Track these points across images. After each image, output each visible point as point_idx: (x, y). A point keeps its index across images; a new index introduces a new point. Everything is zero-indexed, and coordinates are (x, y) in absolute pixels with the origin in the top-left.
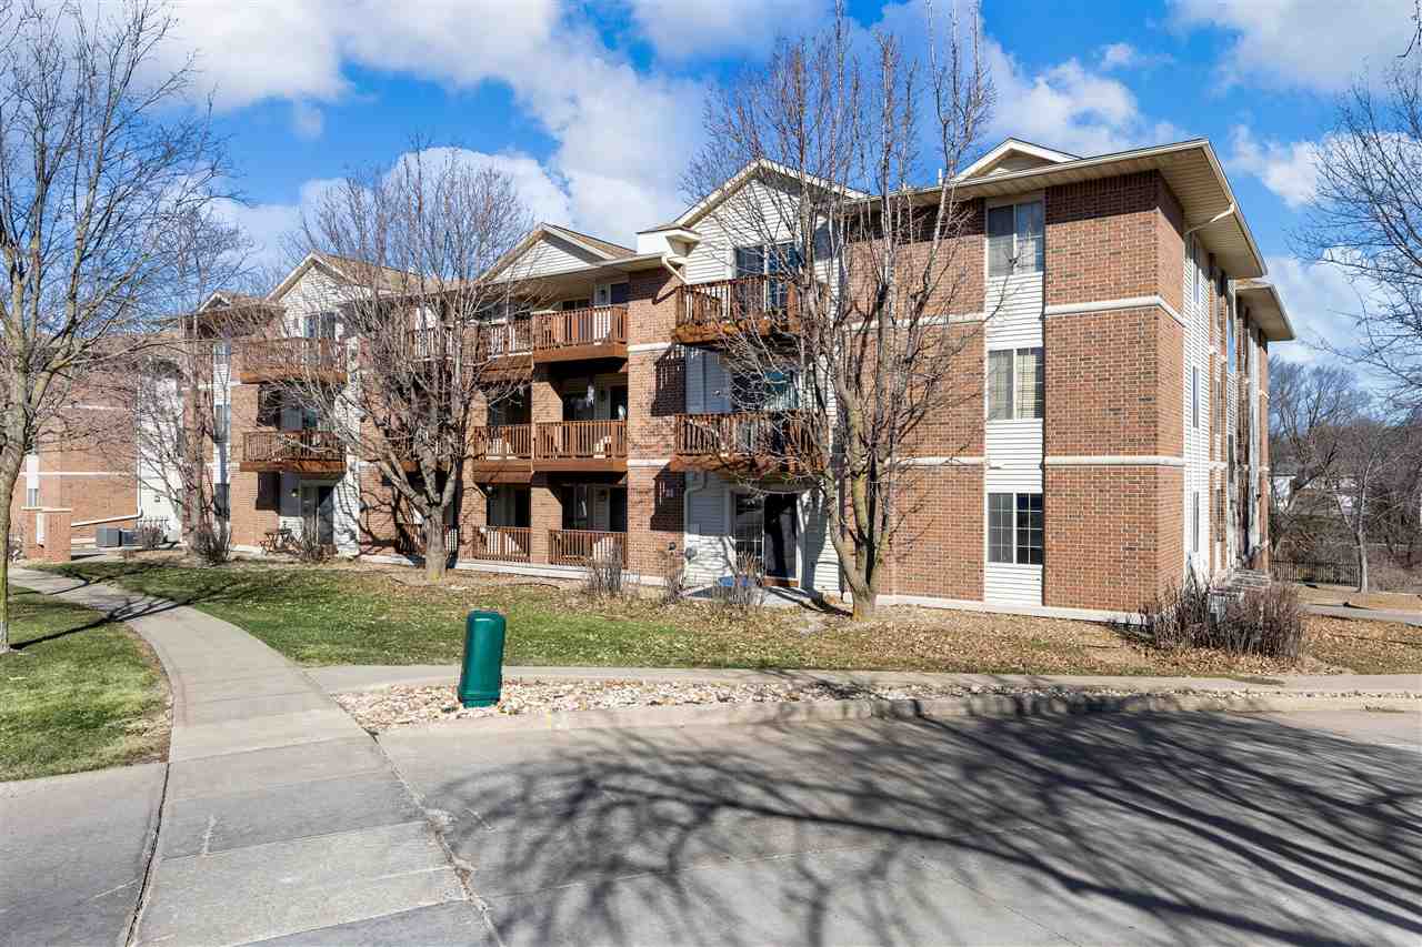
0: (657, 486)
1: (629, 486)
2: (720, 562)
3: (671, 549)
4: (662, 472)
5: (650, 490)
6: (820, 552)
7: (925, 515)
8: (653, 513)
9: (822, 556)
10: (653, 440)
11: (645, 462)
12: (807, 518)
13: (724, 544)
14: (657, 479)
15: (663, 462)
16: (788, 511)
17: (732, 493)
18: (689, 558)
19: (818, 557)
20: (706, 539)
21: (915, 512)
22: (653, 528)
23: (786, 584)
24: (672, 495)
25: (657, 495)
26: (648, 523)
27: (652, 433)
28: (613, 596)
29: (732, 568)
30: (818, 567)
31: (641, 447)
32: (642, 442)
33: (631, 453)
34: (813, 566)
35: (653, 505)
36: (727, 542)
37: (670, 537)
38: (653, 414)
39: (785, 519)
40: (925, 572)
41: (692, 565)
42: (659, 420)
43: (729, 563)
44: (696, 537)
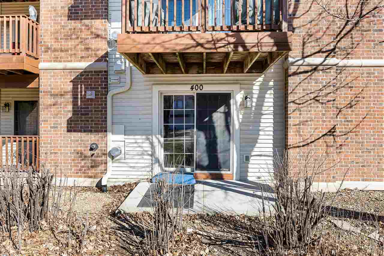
0: (75, 89)
1: (42, 88)
2: (147, 160)
3: (91, 149)
4: (81, 74)
5: (66, 93)
6: (254, 146)
7: (361, 109)
8: (70, 115)
9: (255, 149)
10: (70, 44)
11: (60, 65)
12: (241, 116)
13: (152, 144)
14: (75, 82)
15: (83, 65)
16: (222, 109)
17: (161, 93)
18: (113, 158)
19: (252, 150)
20: (130, 139)
21: (351, 107)
22: (70, 130)
23: (220, 177)
24: (93, 97)
25: (75, 98)
26: (65, 125)
27: (68, 37)
28: (36, 228)
29: (160, 165)
30: (252, 160)
31: (55, 50)
32: (57, 46)
33: (43, 56)
34: (247, 159)
35: (70, 107)
36: (155, 141)
37: (91, 138)
38: (70, 18)
39: (218, 117)
40: (361, 160)
41: (115, 165)
42: (77, 24)
43: (158, 161)
44: (121, 137)
